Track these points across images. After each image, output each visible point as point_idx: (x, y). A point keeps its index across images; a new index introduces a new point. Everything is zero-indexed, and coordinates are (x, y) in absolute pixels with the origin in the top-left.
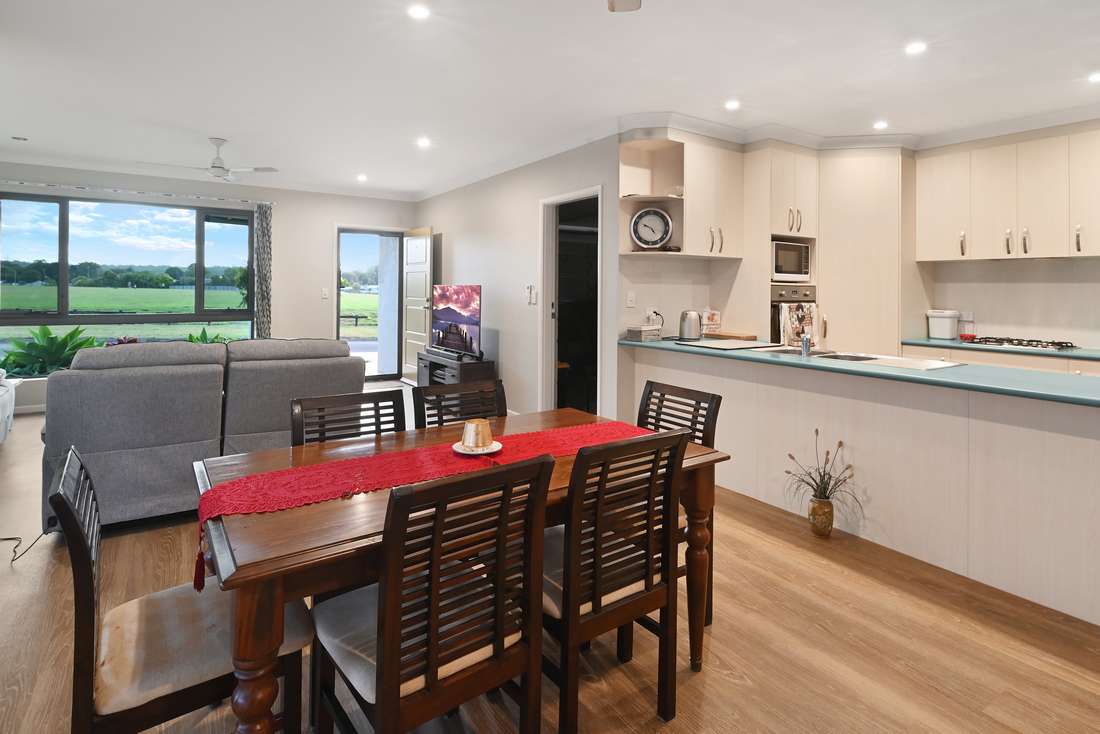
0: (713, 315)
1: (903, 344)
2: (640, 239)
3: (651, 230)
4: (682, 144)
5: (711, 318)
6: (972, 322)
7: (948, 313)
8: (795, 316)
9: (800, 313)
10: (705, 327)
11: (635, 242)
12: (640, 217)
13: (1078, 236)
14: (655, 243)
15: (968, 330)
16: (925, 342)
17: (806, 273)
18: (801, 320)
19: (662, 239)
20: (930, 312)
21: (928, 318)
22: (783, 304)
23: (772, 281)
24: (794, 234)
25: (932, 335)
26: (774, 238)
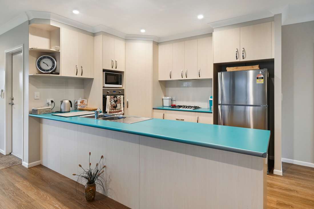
0: (83, 101)
1: (153, 109)
2: (41, 68)
3: (46, 65)
4: (59, 28)
5: (82, 102)
6: (175, 100)
7: (168, 98)
8: (113, 100)
9: (115, 99)
10: (79, 106)
11: (38, 70)
12: (41, 59)
13: (199, 72)
14: (48, 70)
15: (174, 103)
16: (162, 108)
17: (121, 84)
18: (115, 102)
19: (51, 69)
20: (163, 98)
21: (163, 100)
22: (107, 96)
23: (103, 87)
24: (114, 69)
25: (164, 106)
26: (104, 70)
